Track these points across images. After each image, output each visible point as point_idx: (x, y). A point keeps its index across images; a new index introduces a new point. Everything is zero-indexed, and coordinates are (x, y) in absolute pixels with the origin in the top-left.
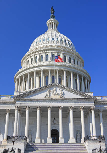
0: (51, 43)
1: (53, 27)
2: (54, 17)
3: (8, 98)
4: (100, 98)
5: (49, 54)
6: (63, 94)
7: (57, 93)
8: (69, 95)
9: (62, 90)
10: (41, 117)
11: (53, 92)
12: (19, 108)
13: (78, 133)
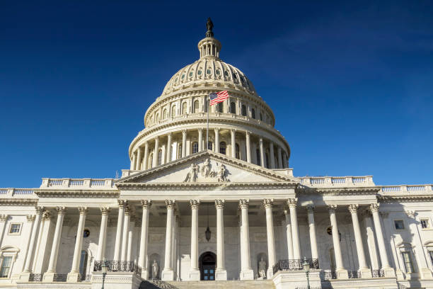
0: (205, 79)
1: (210, 53)
2: (212, 35)
3: (107, 185)
4: (308, 181)
5: (200, 99)
6: (225, 173)
7: (212, 170)
8: (238, 175)
9: (223, 166)
10: (181, 227)
11: (203, 169)
12: (127, 204)
13: (262, 259)
